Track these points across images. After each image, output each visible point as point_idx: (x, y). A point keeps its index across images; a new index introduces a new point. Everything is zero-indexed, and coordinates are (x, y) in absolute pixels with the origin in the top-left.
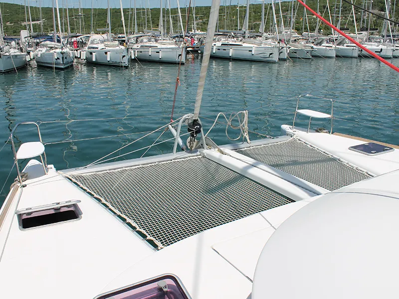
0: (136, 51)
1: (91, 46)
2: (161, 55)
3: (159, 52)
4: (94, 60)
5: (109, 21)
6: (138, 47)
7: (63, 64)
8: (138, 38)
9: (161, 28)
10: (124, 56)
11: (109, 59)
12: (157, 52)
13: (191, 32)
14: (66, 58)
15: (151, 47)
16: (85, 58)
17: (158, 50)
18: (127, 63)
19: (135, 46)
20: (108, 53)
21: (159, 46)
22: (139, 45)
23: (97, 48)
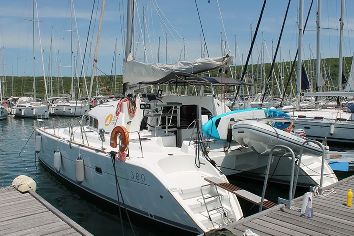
0: (54, 109)
1: (19, 105)
2: (72, 111)
3: (70, 109)
4: (23, 114)
5: (34, 87)
6: (55, 106)
7: (2, 116)
8: (53, 101)
9: (73, 93)
10: (46, 111)
11: (34, 114)
12: (69, 109)
13: (95, 97)
14: (4, 112)
15: (65, 105)
16: (15, 113)
17: (70, 108)
18: (48, 116)
19: (53, 105)
20: (34, 109)
21: (71, 105)
22: (56, 105)
23: (25, 106)
